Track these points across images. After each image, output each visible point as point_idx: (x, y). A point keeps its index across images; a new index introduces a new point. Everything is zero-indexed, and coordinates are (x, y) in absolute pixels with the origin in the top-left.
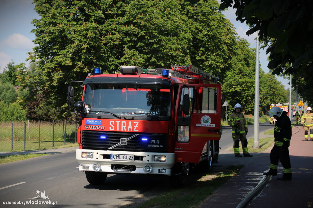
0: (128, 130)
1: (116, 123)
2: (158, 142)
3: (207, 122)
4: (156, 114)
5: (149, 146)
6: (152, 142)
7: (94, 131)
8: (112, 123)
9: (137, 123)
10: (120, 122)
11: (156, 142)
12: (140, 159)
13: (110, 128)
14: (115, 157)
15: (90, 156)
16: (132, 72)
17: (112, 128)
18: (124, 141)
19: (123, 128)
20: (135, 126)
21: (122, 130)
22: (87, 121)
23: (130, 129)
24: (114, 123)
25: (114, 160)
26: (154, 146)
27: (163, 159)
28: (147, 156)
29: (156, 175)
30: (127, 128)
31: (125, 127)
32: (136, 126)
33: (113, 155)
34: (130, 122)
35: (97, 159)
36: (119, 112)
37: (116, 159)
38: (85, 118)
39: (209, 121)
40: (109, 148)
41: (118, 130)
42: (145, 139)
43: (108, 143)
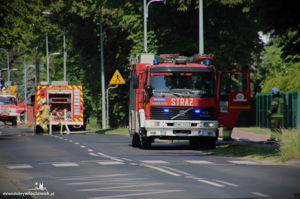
0: (186, 105)
1: (176, 100)
2: (207, 113)
3: (241, 98)
4: (205, 93)
5: (201, 116)
6: (203, 113)
7: (159, 106)
8: (173, 100)
9: (192, 99)
10: (179, 99)
11: (206, 113)
12: (195, 125)
13: (172, 104)
14: (177, 124)
15: (158, 124)
16: (184, 63)
17: (173, 104)
18: (183, 113)
19: (182, 103)
20: (190, 102)
21: (181, 105)
22: (154, 99)
23: (187, 104)
24: (175, 100)
25: (176, 127)
26: (204, 116)
27: (211, 125)
28: (200, 123)
29: (206, 137)
30: (184, 103)
31: (183, 103)
32: (191, 102)
33: (175, 123)
34: (187, 99)
35: (163, 126)
36: (178, 92)
37: (178, 126)
38: (152, 97)
39: (242, 97)
40: (172, 119)
41: (178, 105)
42: (198, 111)
43: (170, 115)
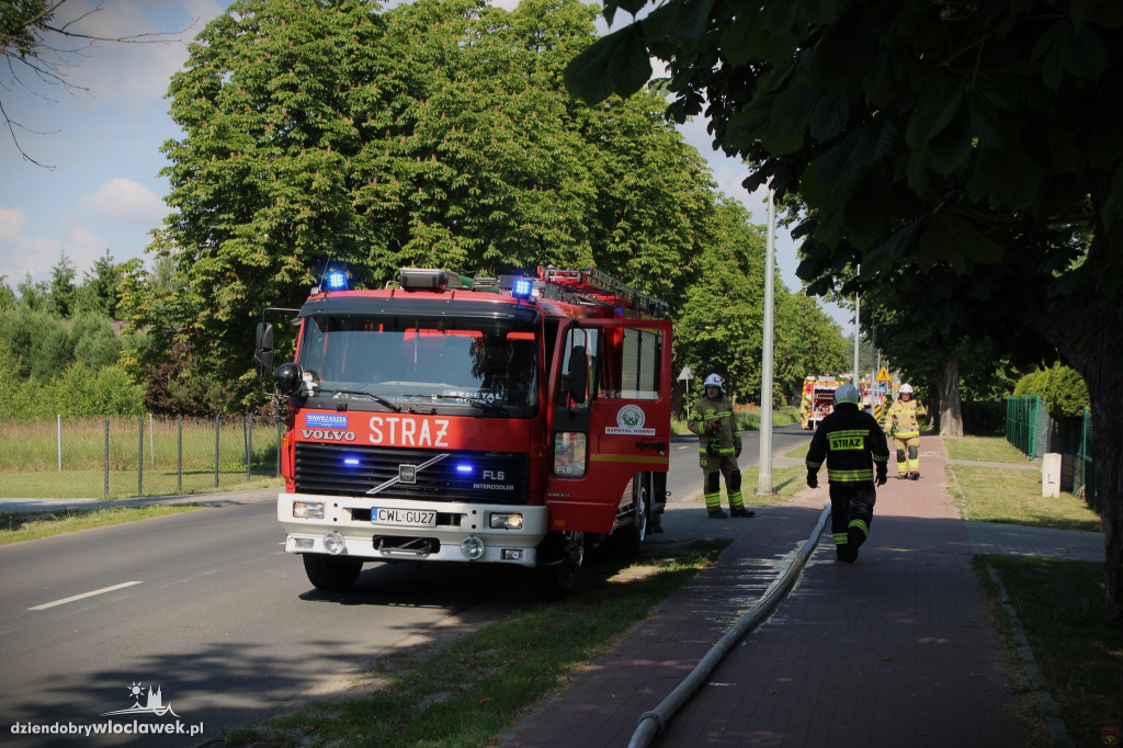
0: (421, 444)
1: (387, 426)
2: (501, 476)
3: (635, 423)
4: (496, 400)
5: (476, 486)
6: (485, 476)
7: (327, 444)
8: (376, 424)
9: (446, 423)
10: (397, 420)
11: (495, 475)
12: (452, 521)
13: (371, 436)
14: (384, 515)
15: (317, 512)
16: (431, 285)
17: (376, 436)
18: (409, 472)
19: (407, 437)
20: (438, 433)
21: (404, 443)
22: (310, 417)
23: (425, 439)
24: (381, 424)
25: (380, 524)
26: (489, 486)
27: (514, 521)
28: (470, 513)
29: (495, 564)
30: (417, 436)
31: (411, 434)
32: (442, 433)
33: (379, 510)
34: (426, 422)
35: (335, 520)
36: (394, 394)
37: (386, 522)
38: (302, 410)
39: (640, 420)
40: (369, 492)
41: (392, 442)
42: (465, 469)
43: (366, 478)
